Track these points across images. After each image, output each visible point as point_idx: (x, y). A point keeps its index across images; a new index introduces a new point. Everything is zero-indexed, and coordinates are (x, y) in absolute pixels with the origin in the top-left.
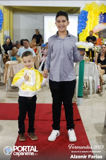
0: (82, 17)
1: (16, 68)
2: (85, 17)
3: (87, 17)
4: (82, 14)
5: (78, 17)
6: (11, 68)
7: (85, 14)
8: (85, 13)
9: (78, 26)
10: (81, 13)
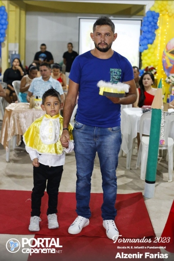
0: (147, 23)
1: (25, 117)
2: (152, 23)
3: (156, 23)
4: (148, 17)
5: (140, 22)
6: (16, 118)
7: (154, 18)
8: (154, 16)
9: (140, 38)
10: (146, 16)
